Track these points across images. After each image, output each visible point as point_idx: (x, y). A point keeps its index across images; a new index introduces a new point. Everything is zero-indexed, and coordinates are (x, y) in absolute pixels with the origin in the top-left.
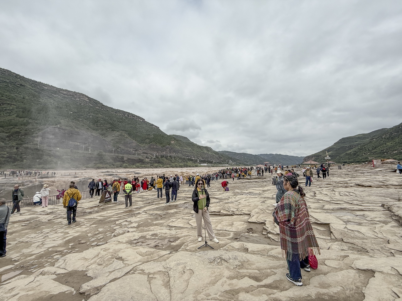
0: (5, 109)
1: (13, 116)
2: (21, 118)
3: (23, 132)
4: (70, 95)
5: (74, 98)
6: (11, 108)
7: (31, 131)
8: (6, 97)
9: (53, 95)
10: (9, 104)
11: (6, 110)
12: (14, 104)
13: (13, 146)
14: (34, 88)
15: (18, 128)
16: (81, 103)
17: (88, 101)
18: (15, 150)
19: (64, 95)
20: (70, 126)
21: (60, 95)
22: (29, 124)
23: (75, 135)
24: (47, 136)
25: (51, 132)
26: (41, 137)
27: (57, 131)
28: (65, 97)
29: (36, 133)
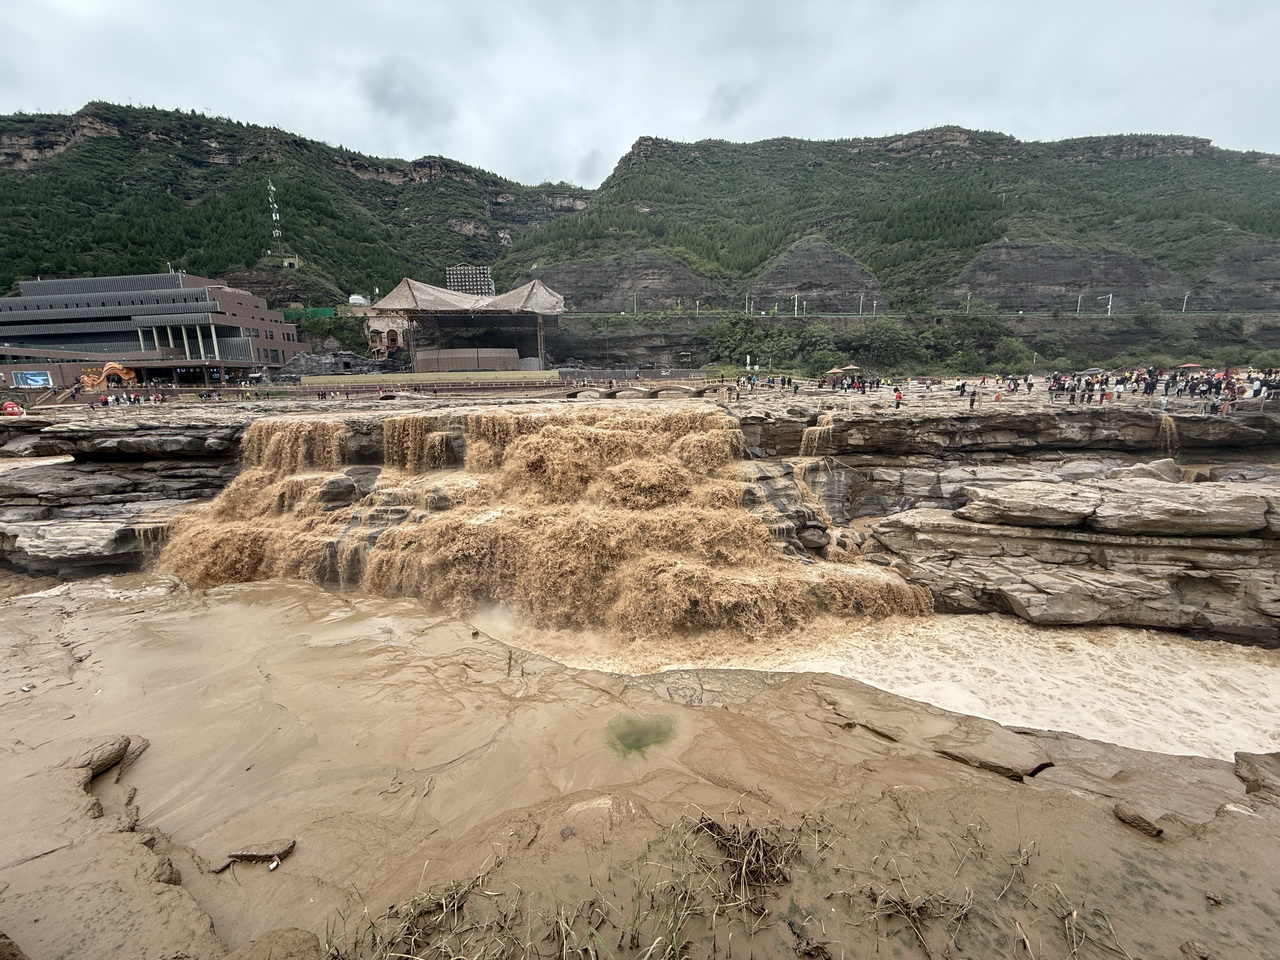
2: (893, 243)
4: (916, 147)
5: (927, 153)
7: (939, 271)
16: (950, 163)
17: (966, 144)
19: (899, 152)
20: (1034, 235)
21: (888, 160)
22: (922, 251)
23: (1052, 262)
24: (982, 278)
25: (989, 263)
26: (969, 283)
27: (1003, 256)
28: (902, 159)
29: (956, 275)
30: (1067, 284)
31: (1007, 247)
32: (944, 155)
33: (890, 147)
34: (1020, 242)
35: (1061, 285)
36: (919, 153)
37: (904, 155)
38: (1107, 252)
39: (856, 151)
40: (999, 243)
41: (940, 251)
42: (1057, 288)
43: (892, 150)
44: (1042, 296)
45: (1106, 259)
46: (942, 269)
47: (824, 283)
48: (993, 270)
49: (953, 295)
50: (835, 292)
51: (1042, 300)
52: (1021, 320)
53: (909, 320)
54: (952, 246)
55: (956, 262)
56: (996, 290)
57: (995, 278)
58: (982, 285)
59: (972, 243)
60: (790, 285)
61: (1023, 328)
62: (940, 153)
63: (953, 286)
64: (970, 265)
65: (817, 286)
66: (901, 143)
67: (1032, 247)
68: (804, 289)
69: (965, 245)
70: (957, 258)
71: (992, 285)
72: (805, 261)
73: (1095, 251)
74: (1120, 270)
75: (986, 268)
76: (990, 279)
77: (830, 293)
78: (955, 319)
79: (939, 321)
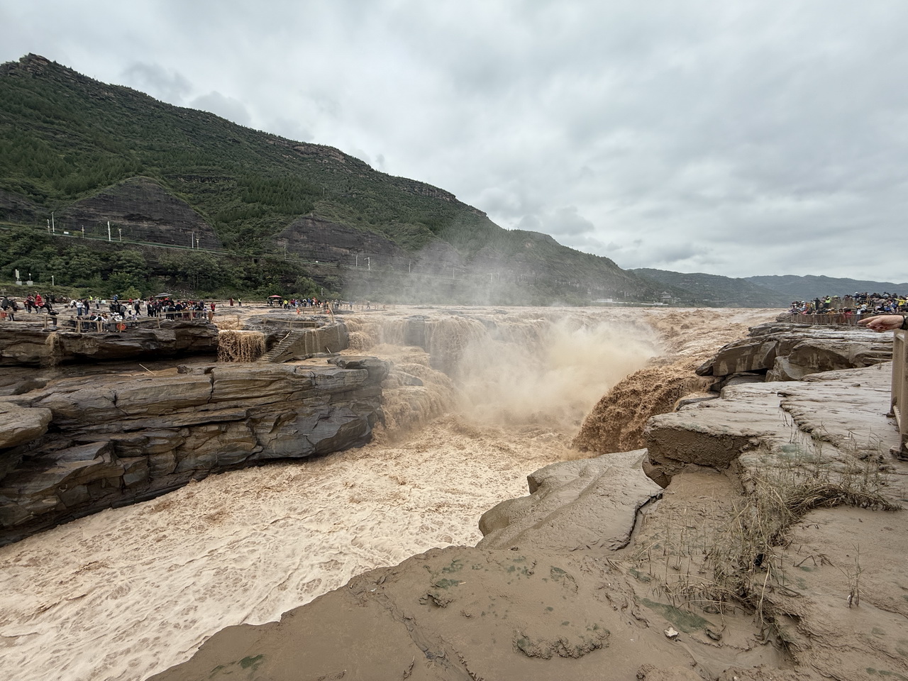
0: (221, 188)
1: (237, 200)
2: (249, 203)
3: (258, 230)
4: (313, 153)
5: (320, 159)
6: (231, 186)
7: (269, 227)
8: (220, 166)
9: (285, 156)
10: (225, 178)
11: (223, 190)
12: (233, 178)
13: (251, 258)
14: (254, 146)
15: (250, 223)
16: (333, 169)
17: (344, 162)
18: (254, 265)
19: (302, 153)
20: (330, 215)
21: (296, 156)
22: (263, 213)
23: (340, 234)
24: (296, 235)
25: (301, 228)
26: (288, 238)
27: (310, 225)
28: (304, 158)
29: (279, 231)
30: (350, 249)
31: (311, 219)
32: (330, 164)
33: (296, 148)
34: (320, 218)
35: (347, 248)
36: (314, 158)
37: (306, 156)
38: (371, 234)
39: (272, 142)
40: (307, 215)
41: (273, 214)
42: (344, 250)
43: (297, 150)
44: (335, 253)
45: (371, 238)
46: (272, 226)
47: (154, 218)
48: (304, 233)
49: (277, 245)
50: (168, 227)
51: (335, 256)
52: (317, 266)
53: (230, 257)
54: (281, 212)
55: (281, 223)
56: (307, 246)
57: (305, 237)
58: (297, 241)
59: (293, 213)
60: (115, 214)
61: (318, 272)
62: (327, 162)
63: (276, 239)
64: (288, 227)
65: (148, 220)
66: (303, 148)
67: (328, 222)
68: (133, 220)
69: (288, 213)
70: (282, 220)
71: (303, 241)
72: (134, 196)
73: (364, 232)
74: (379, 245)
75: (299, 230)
76: (302, 238)
77: (163, 228)
78: (269, 260)
79: (256, 261)
